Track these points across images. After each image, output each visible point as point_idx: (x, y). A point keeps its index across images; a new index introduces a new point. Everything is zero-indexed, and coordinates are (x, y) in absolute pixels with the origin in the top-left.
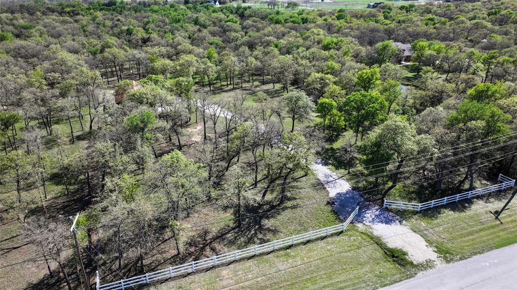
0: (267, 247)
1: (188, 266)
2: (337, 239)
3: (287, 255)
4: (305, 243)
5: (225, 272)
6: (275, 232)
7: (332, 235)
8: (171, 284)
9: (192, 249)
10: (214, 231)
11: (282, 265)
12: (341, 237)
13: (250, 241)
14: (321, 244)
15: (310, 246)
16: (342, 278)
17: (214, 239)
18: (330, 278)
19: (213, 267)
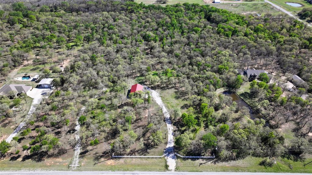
0: (144, 157)
1: (129, 156)
2: (159, 159)
3: (147, 159)
4: (152, 158)
5: (134, 159)
6: (148, 153)
7: (158, 158)
8: (124, 159)
9: (131, 152)
10: (137, 150)
11: (144, 161)
12: (160, 159)
13: (142, 154)
14: (155, 159)
15: (152, 159)
16: (153, 167)
17: (136, 151)
18: (151, 167)
19: (133, 158)
